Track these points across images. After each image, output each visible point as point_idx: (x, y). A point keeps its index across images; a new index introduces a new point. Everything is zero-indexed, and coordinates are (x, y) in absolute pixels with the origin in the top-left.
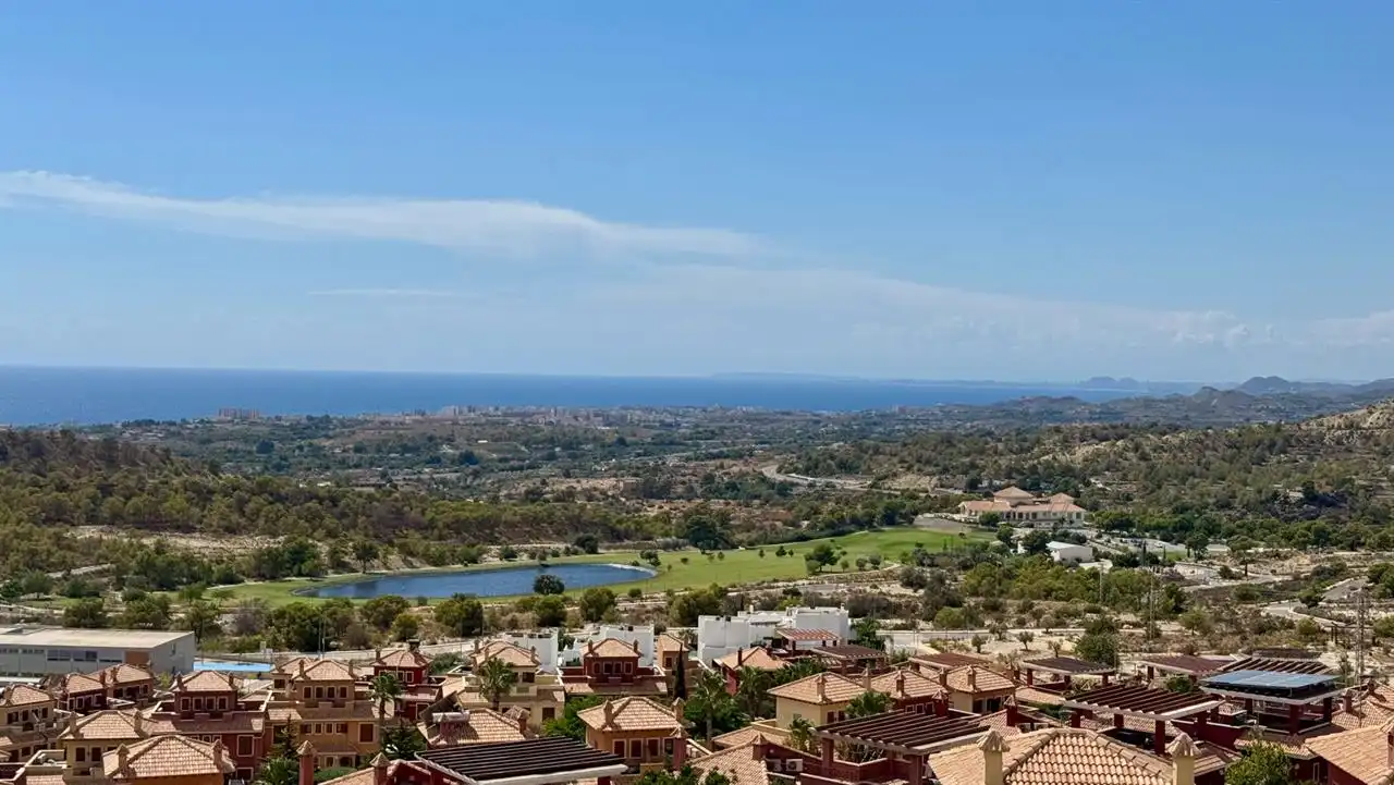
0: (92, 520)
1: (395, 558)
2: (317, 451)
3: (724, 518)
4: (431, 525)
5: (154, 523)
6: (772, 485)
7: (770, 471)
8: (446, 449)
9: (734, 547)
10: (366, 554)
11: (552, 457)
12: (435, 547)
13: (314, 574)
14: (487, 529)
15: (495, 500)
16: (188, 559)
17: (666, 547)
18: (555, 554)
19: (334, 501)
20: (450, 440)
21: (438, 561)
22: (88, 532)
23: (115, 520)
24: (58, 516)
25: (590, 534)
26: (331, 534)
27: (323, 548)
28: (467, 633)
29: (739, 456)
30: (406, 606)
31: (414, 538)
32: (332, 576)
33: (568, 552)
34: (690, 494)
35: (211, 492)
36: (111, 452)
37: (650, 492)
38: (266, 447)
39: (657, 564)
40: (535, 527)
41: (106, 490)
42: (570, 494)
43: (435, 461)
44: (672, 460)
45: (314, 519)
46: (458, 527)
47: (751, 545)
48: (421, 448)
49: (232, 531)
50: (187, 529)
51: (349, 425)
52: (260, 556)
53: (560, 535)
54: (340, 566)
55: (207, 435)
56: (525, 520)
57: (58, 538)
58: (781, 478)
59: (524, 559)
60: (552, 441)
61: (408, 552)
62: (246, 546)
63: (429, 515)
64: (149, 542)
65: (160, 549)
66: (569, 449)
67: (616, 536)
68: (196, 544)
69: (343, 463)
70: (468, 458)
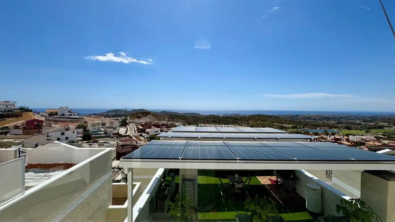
0: (276, 123)
1: (306, 128)
2: (297, 118)
3: (351, 127)
4: (311, 125)
5: (282, 123)
6: (358, 123)
7: (358, 122)
8: (312, 118)
9: (353, 130)
10: (303, 127)
11: (325, 119)
12: (311, 127)
13: (298, 129)
14: (318, 126)
15: (318, 123)
16: (285, 126)
17: (342, 129)
18: (326, 129)
19: (299, 122)
20: (312, 117)
21: (312, 129)
22: (275, 124)
23: (278, 123)
24: (273, 122)
25: (331, 127)
26: (299, 125)
27: (299, 126)
28: (316, 135)
29: (353, 120)
30: (308, 132)
31: (309, 126)
32: (300, 129)
33: (328, 129)
34: (345, 124)
35: (287, 121)
36: (277, 117)
37: (339, 123)
38: (292, 117)
39: (341, 131)
40: (324, 126)
41: (277, 120)
42: (328, 123)
43: (311, 119)
44: (342, 120)
45: (298, 124)
46: (314, 125)
47: (355, 130)
48: (310, 118)
49: (289, 124)
50: (285, 124)
51: (301, 116)
52: (292, 126)
53: (327, 127)
54: (300, 128)
55: (286, 116)
56: (323, 125)
57: (273, 124)
58: (359, 122)
59: (323, 129)
60: (325, 118)
61: (308, 127)
62: (290, 126)
63: (310, 124)
64: (281, 125)
65: (282, 125)
66: (328, 119)
67: (335, 127)
68: (285, 125)
69: (300, 119)
70: (314, 119)
